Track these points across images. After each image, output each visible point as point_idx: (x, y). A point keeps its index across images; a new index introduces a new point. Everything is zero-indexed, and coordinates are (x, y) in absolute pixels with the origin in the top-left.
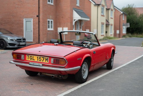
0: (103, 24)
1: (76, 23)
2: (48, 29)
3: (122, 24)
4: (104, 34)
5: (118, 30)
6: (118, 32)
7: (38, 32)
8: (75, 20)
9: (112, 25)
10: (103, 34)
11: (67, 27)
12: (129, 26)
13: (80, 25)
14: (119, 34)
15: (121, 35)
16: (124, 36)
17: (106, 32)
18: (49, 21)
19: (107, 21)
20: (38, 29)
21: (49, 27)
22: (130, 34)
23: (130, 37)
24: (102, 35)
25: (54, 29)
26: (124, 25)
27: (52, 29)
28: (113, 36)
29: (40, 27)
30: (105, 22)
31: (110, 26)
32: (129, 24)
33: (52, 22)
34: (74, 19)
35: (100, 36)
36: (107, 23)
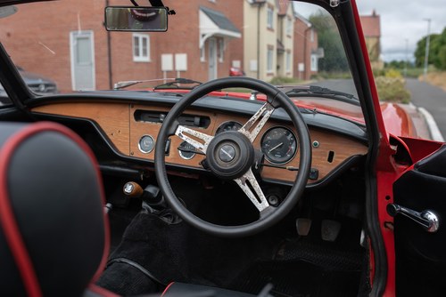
0: (270, 48)
1: (207, 42)
2: (136, 59)
3: (309, 50)
4: (274, 70)
5: (301, 62)
6: (301, 67)
7: (107, 66)
8: (203, 35)
9: (289, 52)
10: (270, 71)
11: (184, 52)
12: (322, 55)
13: (219, 47)
14: (305, 72)
15: (309, 75)
16: (314, 76)
17: (278, 67)
18: (137, 39)
19: (280, 43)
20: (107, 59)
21: (138, 54)
22: (324, 73)
23: (326, 78)
24: (269, 75)
25: (152, 58)
26: (313, 53)
27: (147, 59)
28: (291, 76)
29: (112, 53)
30: (274, 43)
31: (285, 54)
32: (322, 50)
33: (144, 40)
34: (202, 32)
35: (265, 75)
36: (280, 47)
